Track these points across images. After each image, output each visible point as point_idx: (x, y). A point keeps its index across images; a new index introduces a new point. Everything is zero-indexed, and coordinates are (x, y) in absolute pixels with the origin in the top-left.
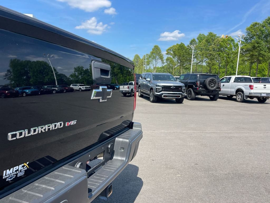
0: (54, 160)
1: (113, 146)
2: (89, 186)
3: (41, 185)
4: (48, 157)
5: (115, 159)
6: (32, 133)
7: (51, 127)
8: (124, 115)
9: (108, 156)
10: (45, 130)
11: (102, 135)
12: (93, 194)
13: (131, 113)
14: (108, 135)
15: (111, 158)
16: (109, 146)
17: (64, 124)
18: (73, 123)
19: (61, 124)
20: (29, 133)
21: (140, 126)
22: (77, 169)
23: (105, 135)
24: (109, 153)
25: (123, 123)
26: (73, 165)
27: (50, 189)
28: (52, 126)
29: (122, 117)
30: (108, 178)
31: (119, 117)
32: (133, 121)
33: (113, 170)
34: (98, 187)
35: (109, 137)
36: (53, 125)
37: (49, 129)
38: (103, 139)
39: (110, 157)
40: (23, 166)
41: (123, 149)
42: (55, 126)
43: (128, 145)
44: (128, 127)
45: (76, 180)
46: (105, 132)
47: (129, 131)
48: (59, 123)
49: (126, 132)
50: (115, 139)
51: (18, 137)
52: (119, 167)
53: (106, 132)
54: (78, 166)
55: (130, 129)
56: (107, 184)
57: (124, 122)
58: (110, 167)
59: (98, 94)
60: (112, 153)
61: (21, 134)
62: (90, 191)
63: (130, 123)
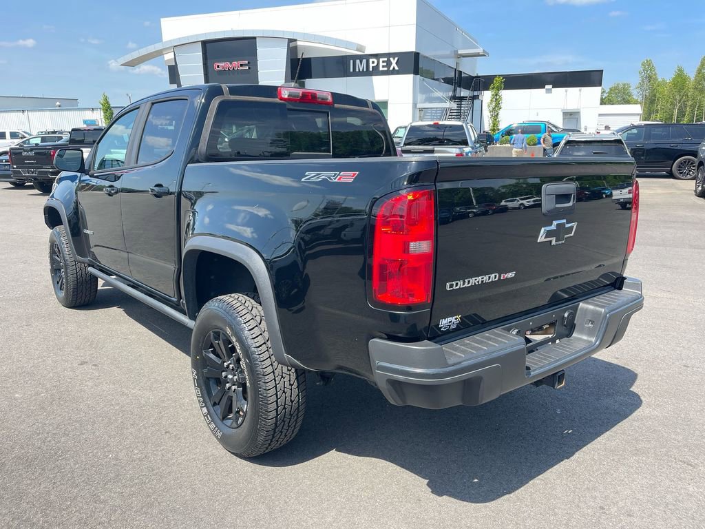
0: (482, 319)
1: (573, 315)
2: (527, 364)
3: (473, 343)
4: (475, 315)
5: (575, 338)
6: (466, 285)
7: (484, 279)
8: (605, 263)
9: (563, 330)
10: (478, 282)
11: (555, 295)
12: (532, 373)
13: (620, 259)
14: (567, 296)
15: (569, 335)
16: (566, 315)
17: (500, 277)
18: (510, 275)
19: (496, 276)
20: (463, 285)
21: (638, 286)
22: (513, 335)
23: (560, 295)
24: (565, 326)
25: (602, 278)
26: (508, 330)
27: (482, 349)
28: (486, 279)
29: (600, 266)
30: (558, 360)
31: (593, 267)
32: (624, 275)
33: (568, 351)
34: (541, 367)
35: (567, 300)
36: (487, 276)
37: (482, 281)
38: (556, 301)
39: (567, 332)
40: (456, 319)
41: (592, 323)
42: (489, 277)
43: (601, 318)
44: (612, 286)
45: (512, 347)
46: (560, 291)
47: (612, 293)
48: (493, 275)
49: (605, 294)
50: (579, 304)
51: (454, 288)
52: (581, 350)
53: (562, 291)
54: (514, 333)
55: (616, 291)
56: (555, 368)
57: (605, 276)
58: (564, 347)
59: (549, 234)
60: (570, 328)
61: (457, 285)
62: (528, 368)
63: (618, 278)
